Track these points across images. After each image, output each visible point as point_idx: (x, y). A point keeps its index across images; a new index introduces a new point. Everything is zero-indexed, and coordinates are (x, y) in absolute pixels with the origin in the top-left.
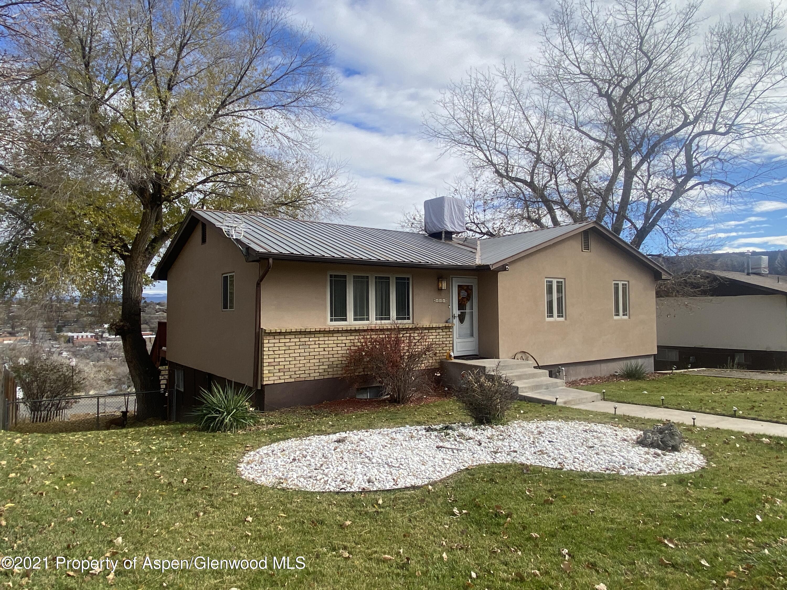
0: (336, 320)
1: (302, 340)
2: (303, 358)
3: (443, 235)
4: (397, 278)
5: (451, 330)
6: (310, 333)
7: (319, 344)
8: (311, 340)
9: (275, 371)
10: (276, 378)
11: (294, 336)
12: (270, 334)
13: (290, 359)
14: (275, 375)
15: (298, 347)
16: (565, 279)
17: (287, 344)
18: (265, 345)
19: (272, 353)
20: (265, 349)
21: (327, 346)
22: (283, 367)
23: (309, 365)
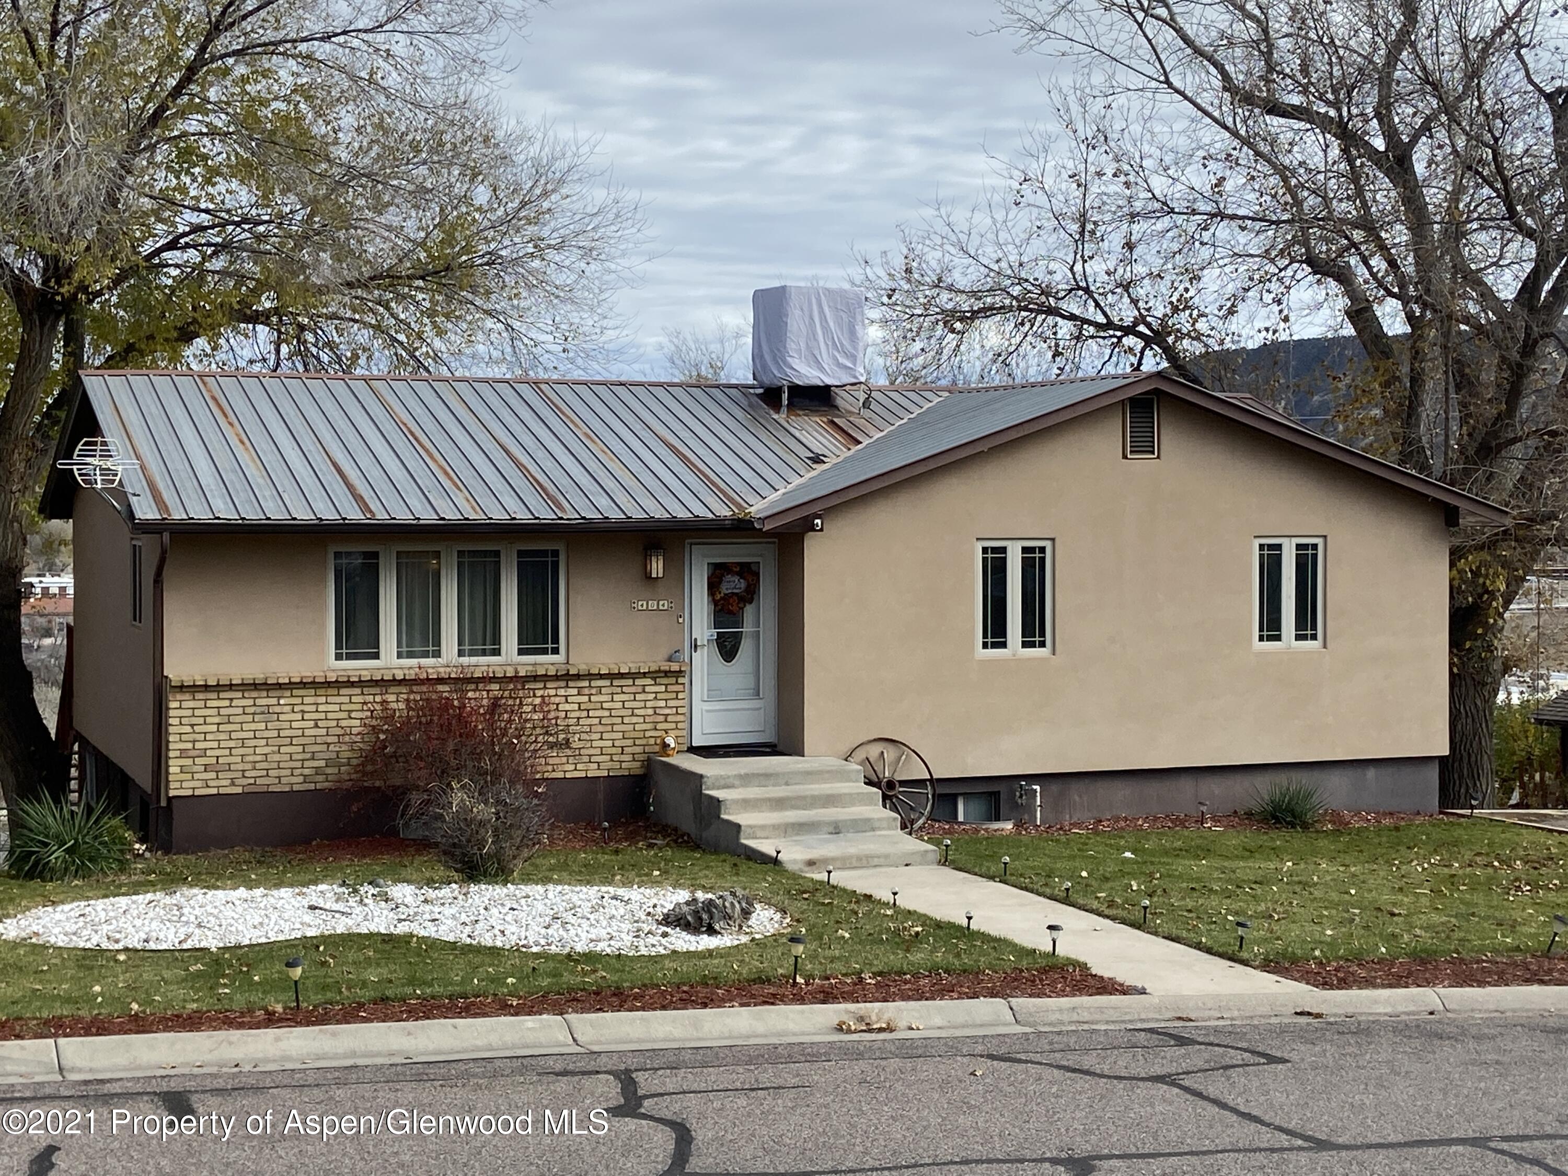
0: (350, 657)
1: (259, 702)
2: (264, 742)
3: (785, 396)
4: (520, 554)
5: (680, 680)
6: (279, 686)
7: (303, 712)
8: (282, 702)
9: (195, 769)
10: (198, 784)
11: (240, 695)
12: (182, 688)
13: (232, 744)
14: (196, 776)
15: (250, 718)
16: (1053, 540)
17: (223, 711)
18: (171, 713)
19: (188, 729)
20: (171, 721)
21: (323, 716)
22: (214, 761)
23: (277, 757)
